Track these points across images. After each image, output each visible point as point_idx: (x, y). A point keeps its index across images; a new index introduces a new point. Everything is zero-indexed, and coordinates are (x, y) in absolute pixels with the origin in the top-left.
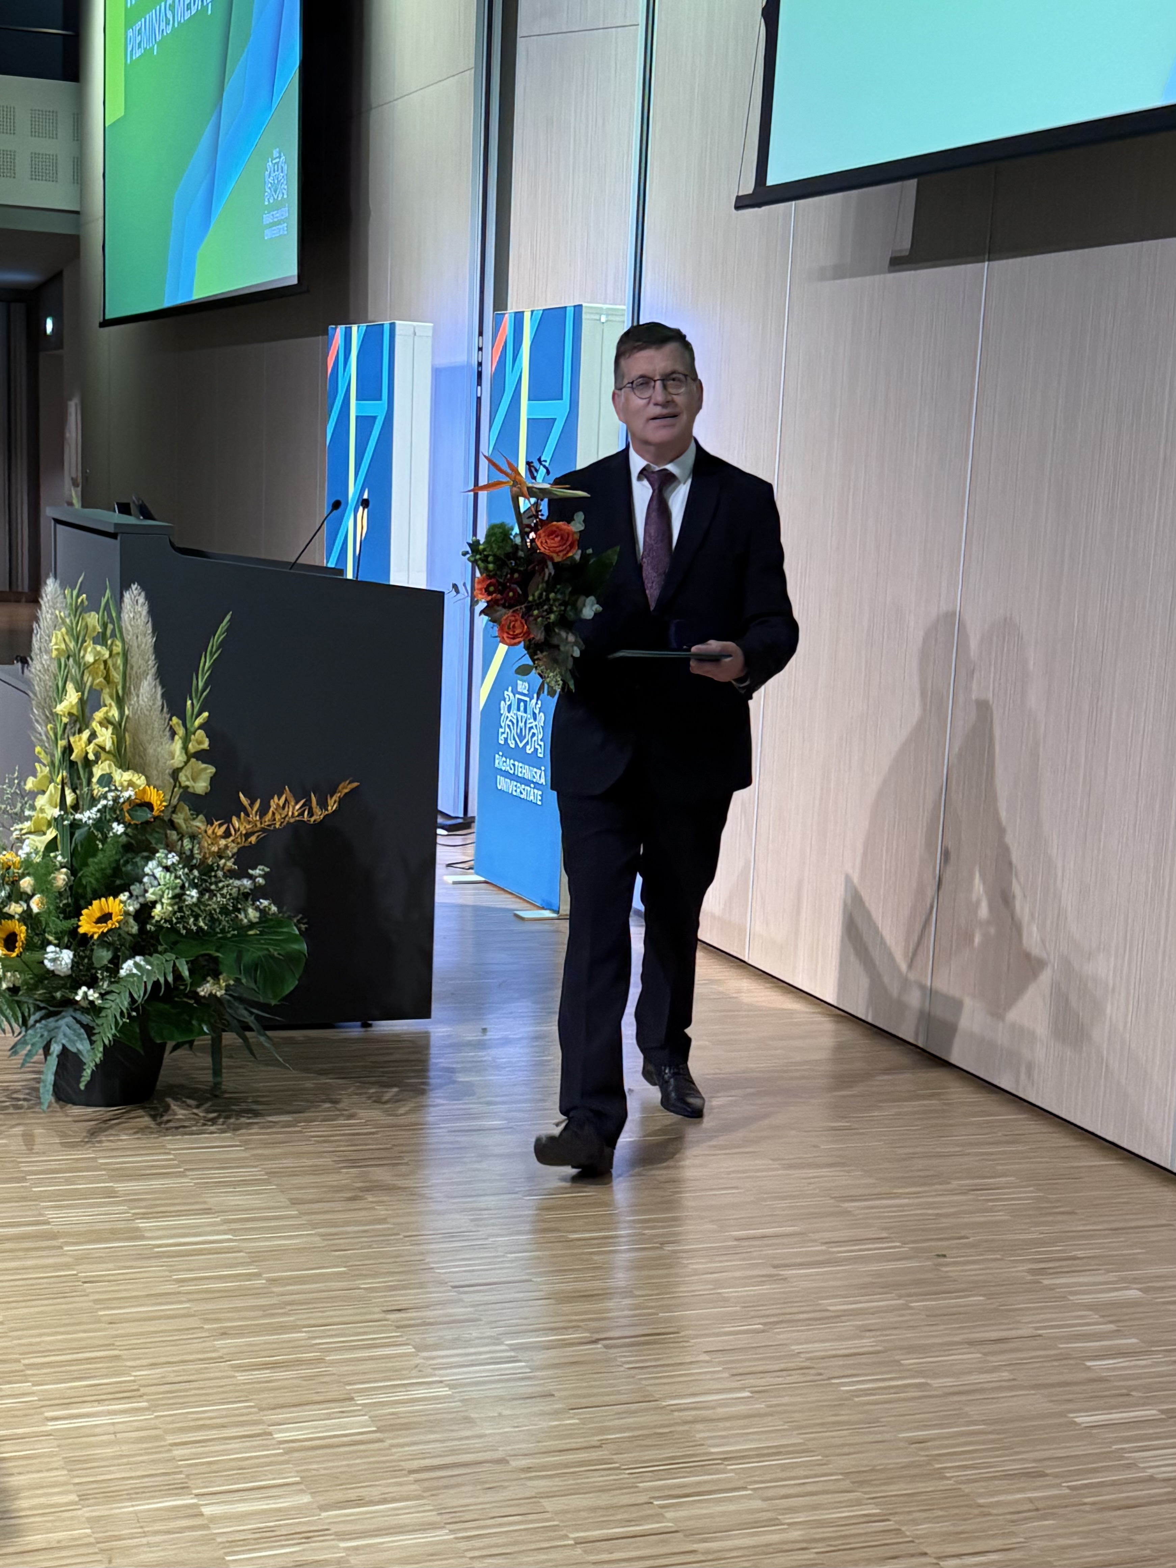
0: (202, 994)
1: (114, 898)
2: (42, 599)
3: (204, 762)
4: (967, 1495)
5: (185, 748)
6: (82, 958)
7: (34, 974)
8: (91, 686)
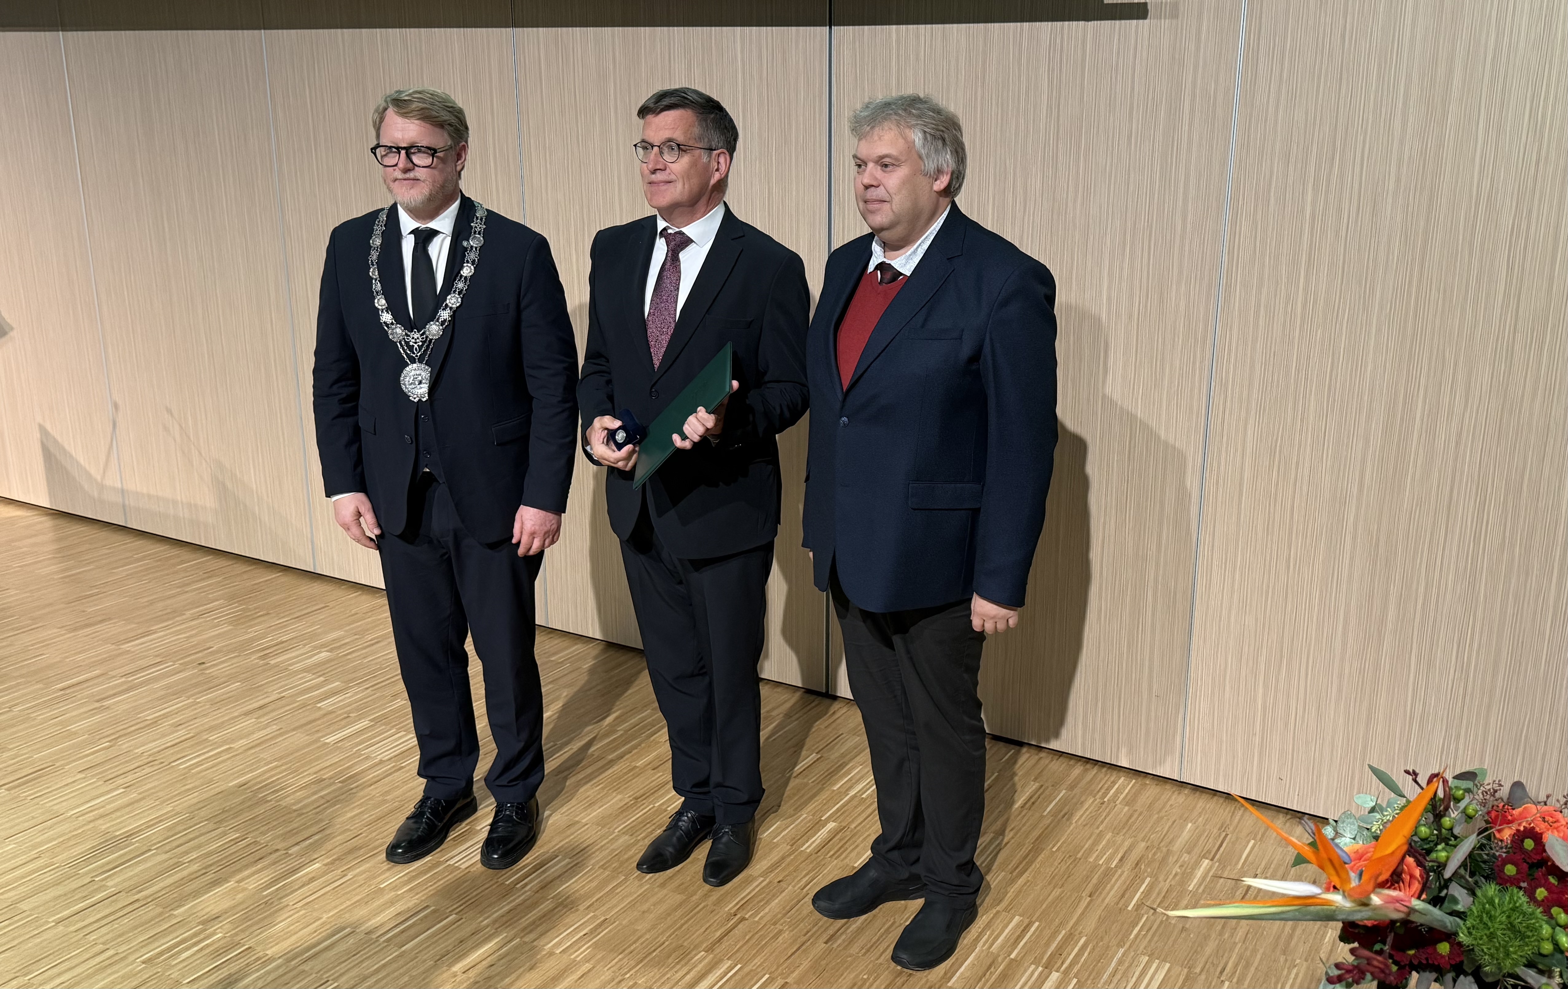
4: (285, 807)
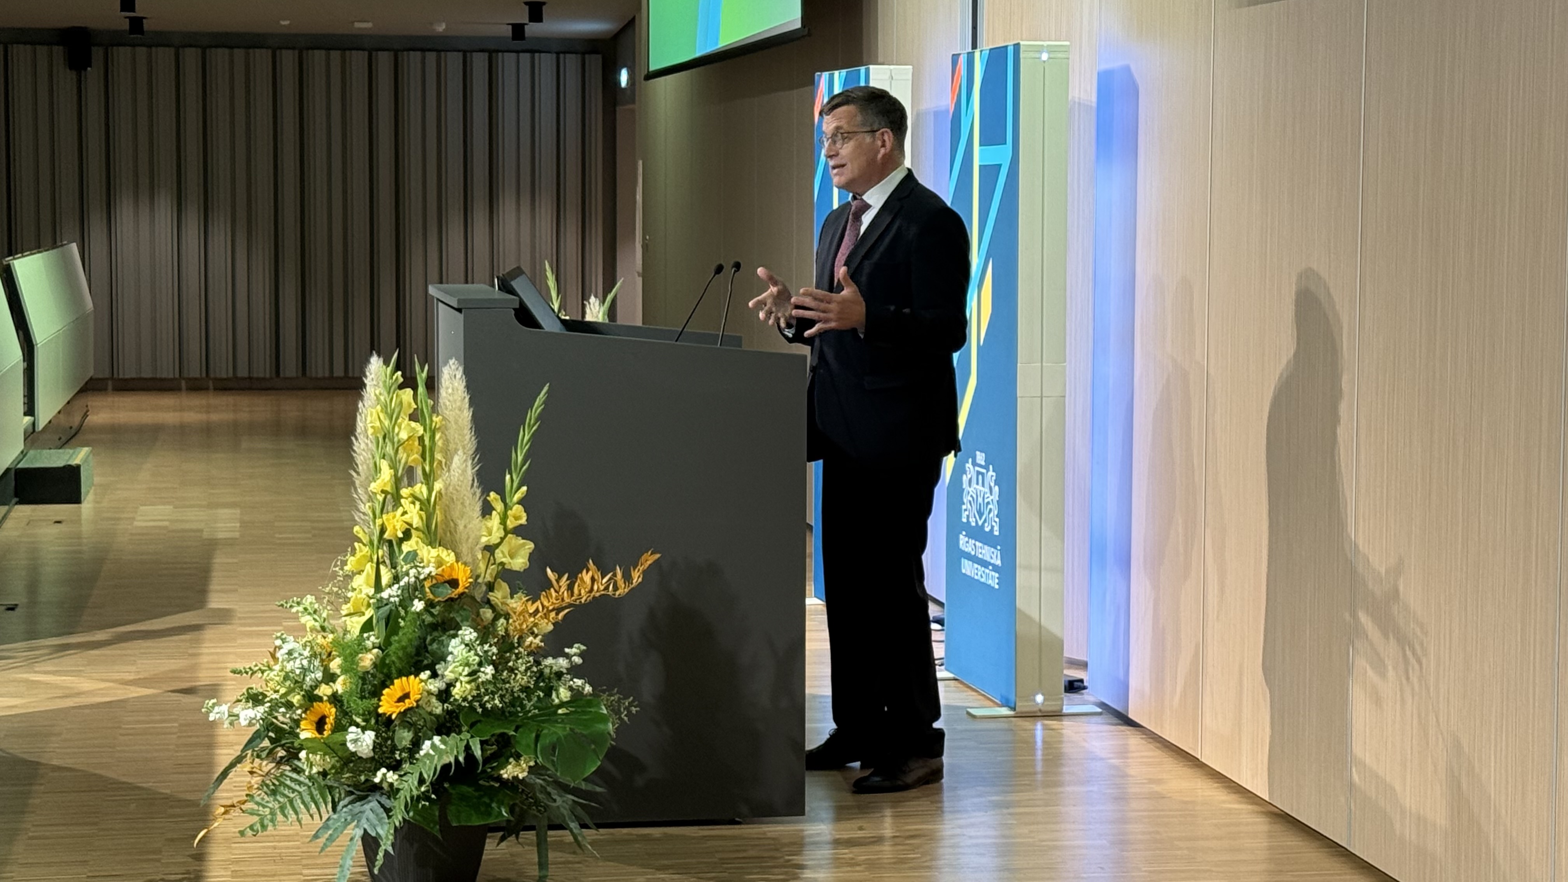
0: (505, 776)
1: (415, 677)
2: (366, 377)
3: (523, 539)
5: (503, 522)
6: (386, 740)
7: (340, 757)
8: (406, 463)
